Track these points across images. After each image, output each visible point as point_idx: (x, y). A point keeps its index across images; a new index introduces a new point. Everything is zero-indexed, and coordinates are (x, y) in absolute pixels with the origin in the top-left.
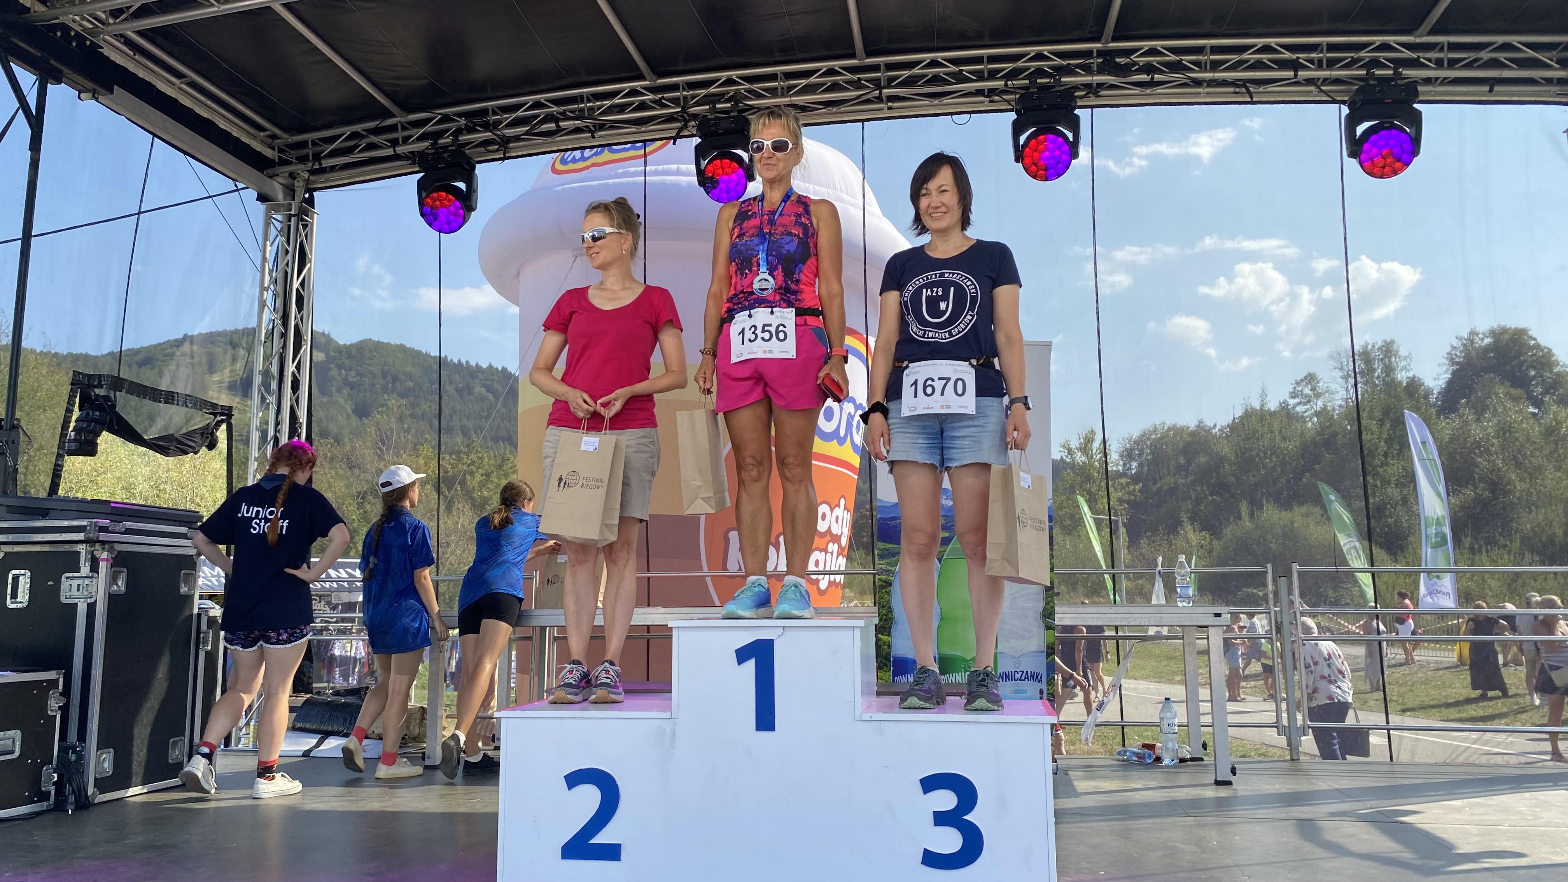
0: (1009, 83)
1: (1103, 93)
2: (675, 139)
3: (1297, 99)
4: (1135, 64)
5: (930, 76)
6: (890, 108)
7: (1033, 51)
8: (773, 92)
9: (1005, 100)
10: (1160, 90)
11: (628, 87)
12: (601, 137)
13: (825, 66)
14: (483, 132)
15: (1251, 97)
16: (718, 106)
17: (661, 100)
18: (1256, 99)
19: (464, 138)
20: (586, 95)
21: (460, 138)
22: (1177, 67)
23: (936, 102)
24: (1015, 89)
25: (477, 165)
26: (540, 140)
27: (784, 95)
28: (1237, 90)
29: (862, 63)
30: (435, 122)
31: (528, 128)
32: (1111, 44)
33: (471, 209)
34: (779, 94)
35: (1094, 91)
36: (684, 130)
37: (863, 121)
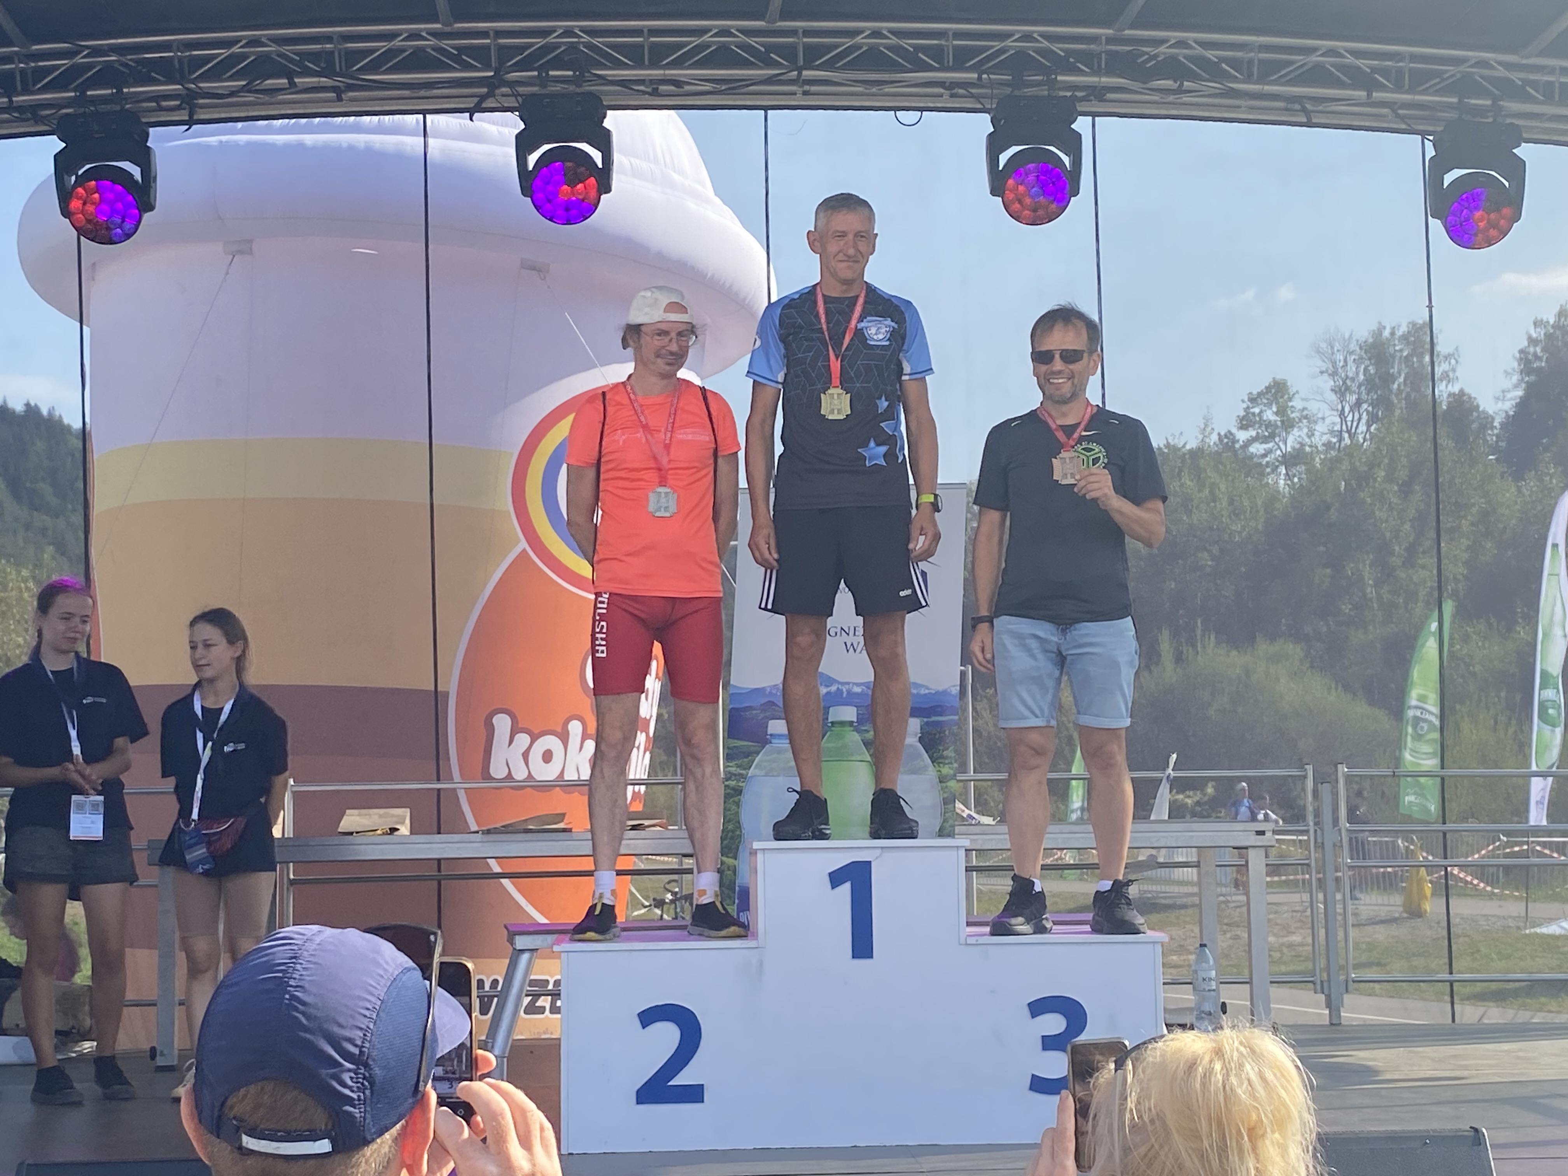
0: (985, 76)
1: (1110, 96)
2: (472, 112)
3: (1367, 124)
4: (1155, 56)
5: (865, 48)
6: (805, 93)
7: (1018, 31)
8: (636, 56)
9: (972, 96)
10: (1186, 99)
11: (406, 30)
12: (353, 100)
13: (715, 27)
14: (165, 84)
15: (1309, 118)
16: (551, 73)
17: (459, 55)
18: (1314, 121)
19: (132, 90)
20: (335, 37)
21: (125, 90)
22: (1213, 71)
23: (874, 90)
24: (992, 84)
25: (151, 130)
26: (251, 98)
27: (654, 65)
28: (1289, 106)
29: (771, 26)
30: (79, 59)
31: (244, 83)
32: (1127, 32)
33: (151, 208)
34: (647, 62)
35: (1098, 93)
36: (491, 99)
37: (766, 108)
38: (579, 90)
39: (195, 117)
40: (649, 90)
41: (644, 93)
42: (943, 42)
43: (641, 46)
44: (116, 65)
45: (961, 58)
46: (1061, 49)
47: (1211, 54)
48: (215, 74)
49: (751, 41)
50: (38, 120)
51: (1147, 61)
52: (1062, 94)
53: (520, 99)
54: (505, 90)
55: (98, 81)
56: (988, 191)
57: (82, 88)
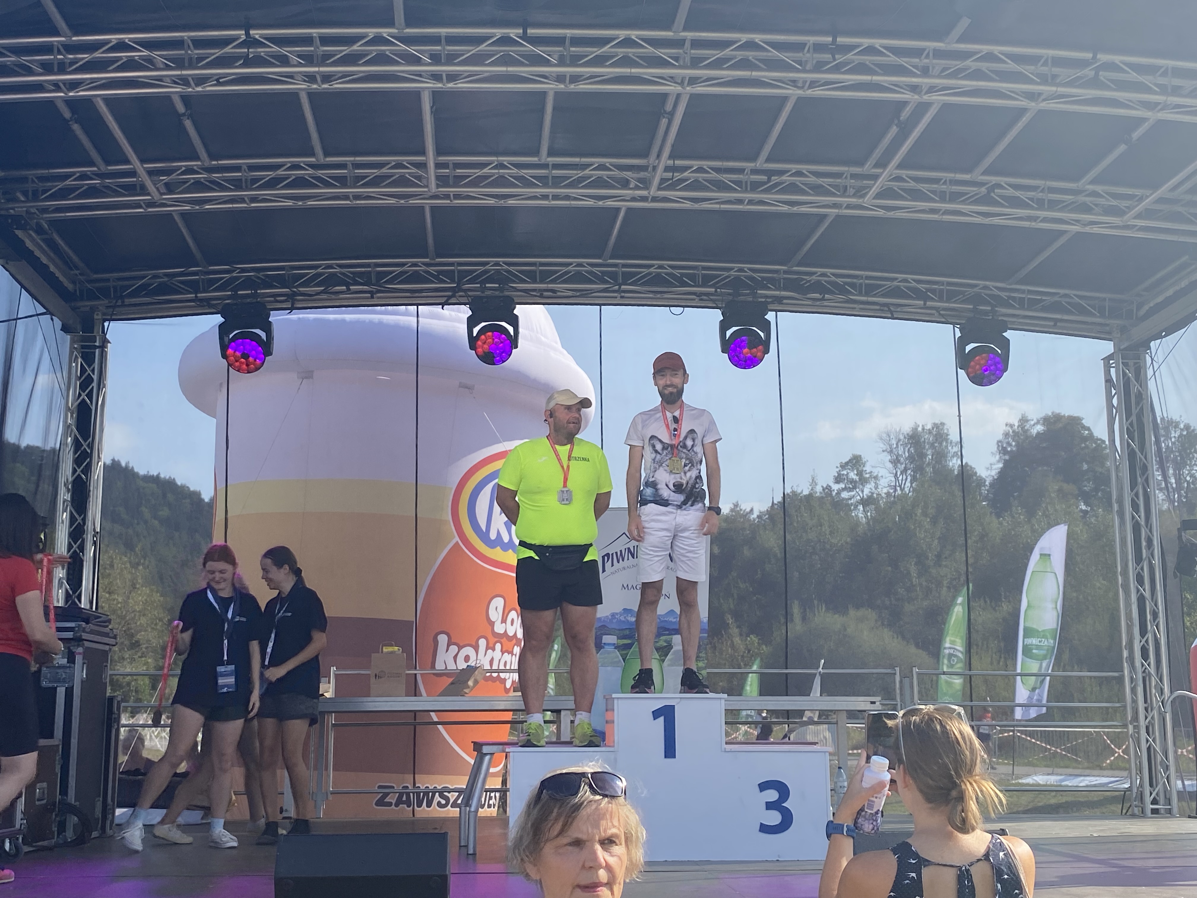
0: (718, 290)
1: (785, 301)
2: (443, 305)
4: (810, 281)
5: (654, 274)
6: (622, 297)
7: (737, 267)
8: (532, 277)
9: (711, 300)
10: (826, 303)
11: (410, 262)
12: (378, 298)
13: (575, 262)
14: (280, 288)
15: (892, 315)
16: (487, 285)
17: (438, 275)
18: (895, 316)
19: (262, 291)
20: (372, 265)
21: (258, 291)
22: (841, 289)
23: (659, 296)
24: (722, 294)
25: (271, 312)
26: (325, 296)
27: (542, 282)
28: (882, 308)
29: (605, 262)
30: (234, 275)
31: (323, 288)
32: (794, 268)
33: (271, 354)
34: (538, 280)
35: (779, 300)
36: (453, 299)
37: (600, 305)
38: (501, 295)
39: (295, 306)
40: (538, 294)
41: (536, 296)
42: (695, 272)
43: (534, 272)
44: (253, 278)
45: (706, 281)
46: (759, 276)
47: (839, 281)
48: (305, 284)
49: (594, 269)
50: (210, 306)
51: (806, 283)
52: (760, 300)
53: (470, 299)
54: (461, 294)
55: (242, 287)
56: (720, 350)
57: (235, 289)
